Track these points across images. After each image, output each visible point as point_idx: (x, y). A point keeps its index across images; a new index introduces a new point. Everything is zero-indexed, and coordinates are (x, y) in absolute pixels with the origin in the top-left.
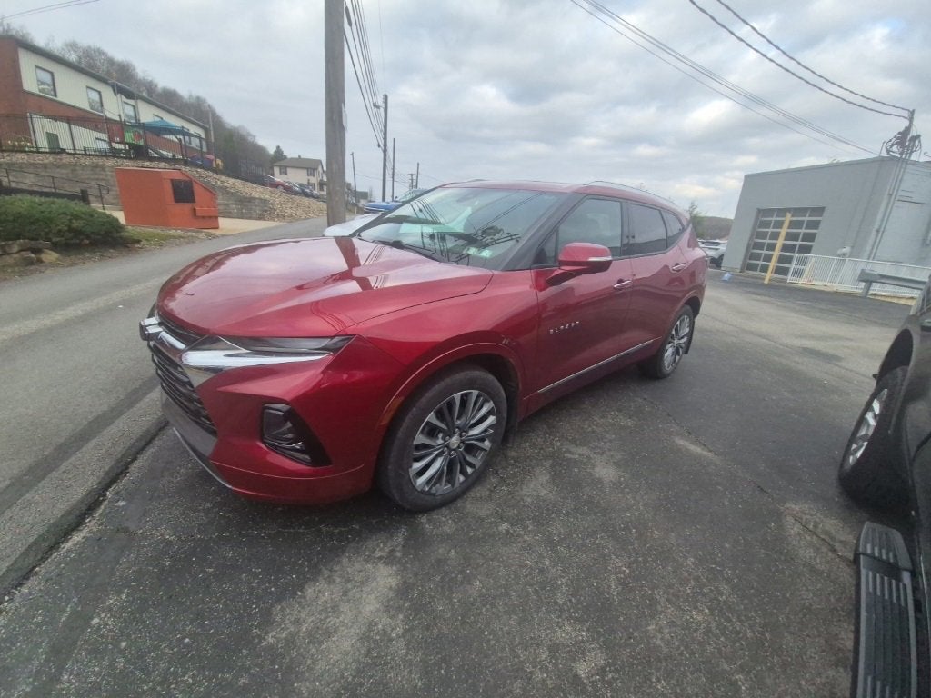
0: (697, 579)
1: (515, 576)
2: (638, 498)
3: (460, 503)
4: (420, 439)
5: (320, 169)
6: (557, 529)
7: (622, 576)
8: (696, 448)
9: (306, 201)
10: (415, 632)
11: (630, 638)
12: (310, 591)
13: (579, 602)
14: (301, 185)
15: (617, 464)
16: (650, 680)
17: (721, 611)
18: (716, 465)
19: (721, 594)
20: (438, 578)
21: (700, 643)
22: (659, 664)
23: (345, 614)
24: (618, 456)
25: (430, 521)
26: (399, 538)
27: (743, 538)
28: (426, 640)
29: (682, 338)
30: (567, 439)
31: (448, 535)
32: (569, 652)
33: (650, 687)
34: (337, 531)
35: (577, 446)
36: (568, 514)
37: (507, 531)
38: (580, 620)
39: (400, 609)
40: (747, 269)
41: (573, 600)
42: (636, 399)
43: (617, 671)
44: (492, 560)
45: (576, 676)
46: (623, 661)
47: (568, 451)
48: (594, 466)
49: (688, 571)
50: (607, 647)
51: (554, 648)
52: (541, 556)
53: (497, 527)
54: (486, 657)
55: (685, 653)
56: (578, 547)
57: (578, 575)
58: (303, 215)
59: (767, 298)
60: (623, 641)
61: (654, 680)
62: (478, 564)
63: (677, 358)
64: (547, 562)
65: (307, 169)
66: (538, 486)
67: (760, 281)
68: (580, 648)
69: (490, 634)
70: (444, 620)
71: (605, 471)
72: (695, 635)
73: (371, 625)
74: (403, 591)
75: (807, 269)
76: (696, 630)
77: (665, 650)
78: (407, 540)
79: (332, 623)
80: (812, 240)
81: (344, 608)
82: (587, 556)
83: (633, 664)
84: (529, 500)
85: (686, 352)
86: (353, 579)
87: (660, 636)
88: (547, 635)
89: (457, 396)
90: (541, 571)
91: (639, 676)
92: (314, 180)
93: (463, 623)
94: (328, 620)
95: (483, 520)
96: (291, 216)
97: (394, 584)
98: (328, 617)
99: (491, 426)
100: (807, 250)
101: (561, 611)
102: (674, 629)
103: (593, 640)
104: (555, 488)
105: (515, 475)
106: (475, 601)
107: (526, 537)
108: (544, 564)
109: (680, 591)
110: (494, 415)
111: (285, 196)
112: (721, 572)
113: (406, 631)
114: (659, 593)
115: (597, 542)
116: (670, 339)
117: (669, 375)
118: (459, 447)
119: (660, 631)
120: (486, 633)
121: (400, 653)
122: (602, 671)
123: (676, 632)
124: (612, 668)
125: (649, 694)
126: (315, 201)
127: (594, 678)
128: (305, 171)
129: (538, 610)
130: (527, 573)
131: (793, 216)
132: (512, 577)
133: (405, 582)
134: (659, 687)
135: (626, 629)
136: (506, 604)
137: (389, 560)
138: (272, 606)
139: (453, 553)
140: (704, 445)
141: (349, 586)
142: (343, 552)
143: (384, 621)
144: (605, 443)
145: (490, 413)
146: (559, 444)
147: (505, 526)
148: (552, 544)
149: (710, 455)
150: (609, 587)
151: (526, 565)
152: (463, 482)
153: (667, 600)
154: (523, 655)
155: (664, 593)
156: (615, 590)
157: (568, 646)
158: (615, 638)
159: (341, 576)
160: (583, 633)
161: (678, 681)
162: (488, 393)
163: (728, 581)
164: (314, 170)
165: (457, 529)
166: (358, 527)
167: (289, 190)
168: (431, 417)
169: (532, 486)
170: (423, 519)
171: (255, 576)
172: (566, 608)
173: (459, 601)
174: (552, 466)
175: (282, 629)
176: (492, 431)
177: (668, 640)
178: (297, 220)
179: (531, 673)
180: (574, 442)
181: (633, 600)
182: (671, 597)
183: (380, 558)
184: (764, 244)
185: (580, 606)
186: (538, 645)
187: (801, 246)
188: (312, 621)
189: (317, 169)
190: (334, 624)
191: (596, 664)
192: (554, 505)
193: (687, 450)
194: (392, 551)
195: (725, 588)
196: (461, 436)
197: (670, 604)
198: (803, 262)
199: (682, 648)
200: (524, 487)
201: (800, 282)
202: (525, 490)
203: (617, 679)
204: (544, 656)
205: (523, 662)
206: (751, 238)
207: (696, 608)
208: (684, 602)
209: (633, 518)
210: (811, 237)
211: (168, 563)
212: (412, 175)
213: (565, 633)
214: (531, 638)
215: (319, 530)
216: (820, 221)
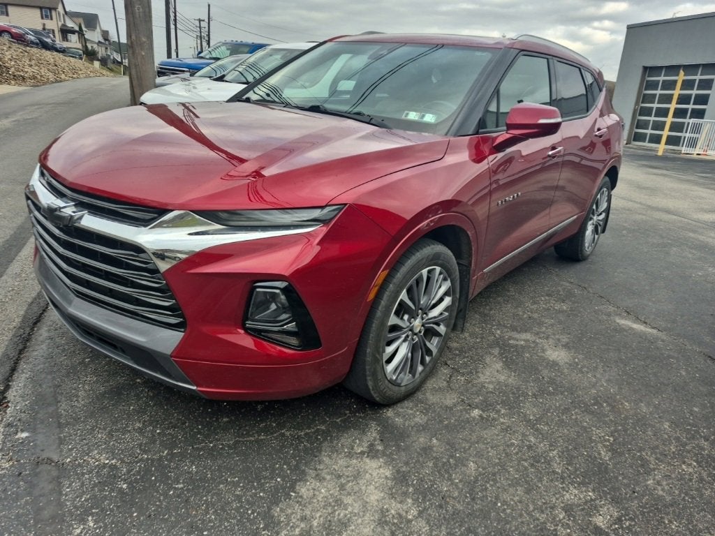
0: (677, 439)
1: (506, 454)
2: (598, 376)
3: (420, 395)
4: (393, 320)
5: (60, 9)
6: (530, 410)
7: (608, 444)
8: (639, 326)
9: (48, 55)
10: (430, 511)
11: (634, 492)
12: (304, 490)
13: (576, 470)
14: (36, 32)
15: (566, 346)
16: (664, 523)
17: (707, 463)
18: (663, 341)
19: (703, 449)
20: (431, 465)
21: (697, 490)
22: (667, 509)
23: (352, 505)
24: (565, 339)
25: (398, 415)
26: (373, 433)
27: (709, 402)
28: (444, 517)
29: (601, 214)
30: (506, 327)
31: (423, 426)
32: (583, 510)
33: (665, 528)
34: (303, 433)
35: (519, 332)
36: (534, 395)
37: (481, 416)
38: (583, 483)
39: (405, 494)
40: (635, 140)
41: (570, 468)
42: (562, 283)
43: (631, 519)
44: (477, 443)
45: (597, 528)
46: (634, 511)
47: (510, 338)
48: (544, 351)
49: (667, 434)
50: (616, 501)
51: (568, 509)
52: (524, 435)
53: (469, 413)
54: (508, 523)
55: (687, 498)
56: (556, 423)
57: (566, 447)
58: (51, 76)
59: (665, 172)
60: (628, 496)
61: (667, 522)
62: (464, 448)
63: (596, 236)
64: (532, 439)
65: (41, 8)
66: (493, 373)
67: (654, 153)
68: (591, 505)
69: (502, 505)
70: (454, 498)
71: (558, 355)
72: (691, 484)
73: (383, 512)
74: (401, 478)
75: (702, 138)
76: (691, 480)
77: (668, 498)
78: (381, 433)
79: (342, 515)
80: (705, 103)
81: (348, 500)
82: (568, 430)
83: (644, 513)
84: (491, 386)
85: (603, 231)
86: (343, 474)
87: (659, 488)
88: (557, 499)
89: (425, 272)
90: (530, 447)
91: (653, 520)
92: (53, 24)
93: (473, 499)
94: (337, 513)
95: (451, 409)
96: (34, 78)
97: (388, 473)
98: (335, 511)
99: (446, 309)
100: (700, 114)
101: (563, 478)
102: (671, 481)
103: (601, 498)
104: (513, 374)
105: (466, 365)
106: (476, 480)
107: (502, 420)
108: (530, 441)
109: (665, 451)
110: (449, 296)
111: (17, 49)
112: (697, 432)
113: (420, 513)
114: (647, 454)
115: (573, 417)
116: (591, 216)
117: (589, 255)
118: (420, 332)
119: (658, 483)
120: (499, 504)
121: (424, 530)
122: (619, 520)
123: (673, 483)
124: (627, 518)
125: (666, 533)
126: (61, 55)
127: (613, 527)
128: (38, 12)
129: (540, 480)
130: (516, 450)
131: (685, 75)
132: (504, 455)
133: (398, 472)
134: (673, 527)
135: (627, 486)
136: (508, 479)
137: (372, 453)
138: (269, 509)
139: (435, 441)
140: (645, 323)
141: (343, 481)
142: (320, 451)
143: (394, 507)
144: (547, 328)
145: (446, 294)
146: (498, 332)
147: (476, 413)
148: (531, 424)
149: (655, 331)
150: (600, 454)
151: (513, 444)
152: (423, 371)
153: (657, 459)
154: (542, 517)
155: (652, 454)
156: (605, 455)
157: (581, 505)
158: (620, 494)
159: (328, 474)
160: (590, 494)
161: (687, 520)
162: (447, 271)
163: (706, 439)
164: (50, 9)
165: (428, 420)
166: (323, 428)
167: (19, 38)
168: (403, 295)
169: (488, 373)
170: (390, 413)
171: (236, 485)
172: (566, 475)
173: (461, 481)
174: (501, 354)
175: (292, 527)
176: (447, 314)
177: (668, 490)
178: (45, 84)
179: (555, 530)
180: (514, 329)
181: (625, 462)
182: (658, 456)
183: (362, 453)
184: (651, 109)
185: (578, 472)
186: (552, 508)
187: (693, 110)
188: (320, 516)
189: (55, 9)
190: (345, 516)
191: (611, 516)
192: (518, 389)
193: (631, 328)
194: (371, 446)
195: (706, 444)
196: (422, 319)
197: (659, 462)
198: (697, 129)
199: (683, 495)
200: (480, 375)
201: (695, 152)
202: (482, 378)
203: (634, 525)
204: (561, 517)
205: (544, 523)
206: (637, 103)
207: (684, 463)
208: (672, 458)
209: (600, 394)
210: (703, 100)
211: (125, 486)
212: (200, 21)
213: (573, 495)
214: (544, 503)
215: (283, 435)
216: (712, 80)
